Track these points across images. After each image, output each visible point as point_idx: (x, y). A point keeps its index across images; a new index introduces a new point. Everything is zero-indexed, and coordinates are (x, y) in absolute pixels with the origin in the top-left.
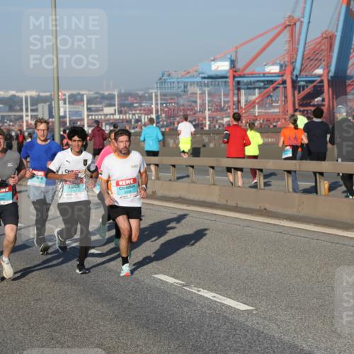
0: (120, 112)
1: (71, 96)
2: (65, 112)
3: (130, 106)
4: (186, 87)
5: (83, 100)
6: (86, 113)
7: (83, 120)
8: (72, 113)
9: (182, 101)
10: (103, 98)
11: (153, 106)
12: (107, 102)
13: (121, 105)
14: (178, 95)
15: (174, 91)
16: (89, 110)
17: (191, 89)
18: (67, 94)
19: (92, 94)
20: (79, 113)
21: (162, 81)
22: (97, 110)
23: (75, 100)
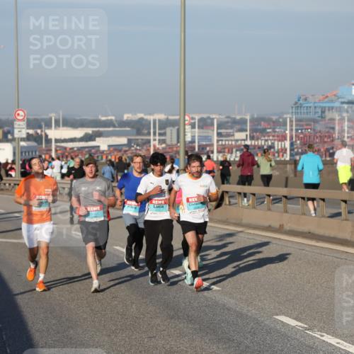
0: (252, 138)
1: (201, 120)
2: (193, 137)
3: (263, 132)
4: (323, 112)
5: (213, 124)
6: (215, 138)
7: (212, 145)
8: (201, 138)
9: (318, 127)
10: (235, 122)
11: (288, 132)
12: (238, 127)
13: (253, 130)
14: (315, 121)
15: (311, 116)
16: (219, 134)
17: (328, 115)
18: (197, 117)
19: (223, 118)
20: (209, 138)
21: (297, 106)
22: (228, 135)
23: (205, 124)
